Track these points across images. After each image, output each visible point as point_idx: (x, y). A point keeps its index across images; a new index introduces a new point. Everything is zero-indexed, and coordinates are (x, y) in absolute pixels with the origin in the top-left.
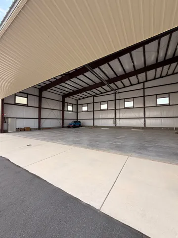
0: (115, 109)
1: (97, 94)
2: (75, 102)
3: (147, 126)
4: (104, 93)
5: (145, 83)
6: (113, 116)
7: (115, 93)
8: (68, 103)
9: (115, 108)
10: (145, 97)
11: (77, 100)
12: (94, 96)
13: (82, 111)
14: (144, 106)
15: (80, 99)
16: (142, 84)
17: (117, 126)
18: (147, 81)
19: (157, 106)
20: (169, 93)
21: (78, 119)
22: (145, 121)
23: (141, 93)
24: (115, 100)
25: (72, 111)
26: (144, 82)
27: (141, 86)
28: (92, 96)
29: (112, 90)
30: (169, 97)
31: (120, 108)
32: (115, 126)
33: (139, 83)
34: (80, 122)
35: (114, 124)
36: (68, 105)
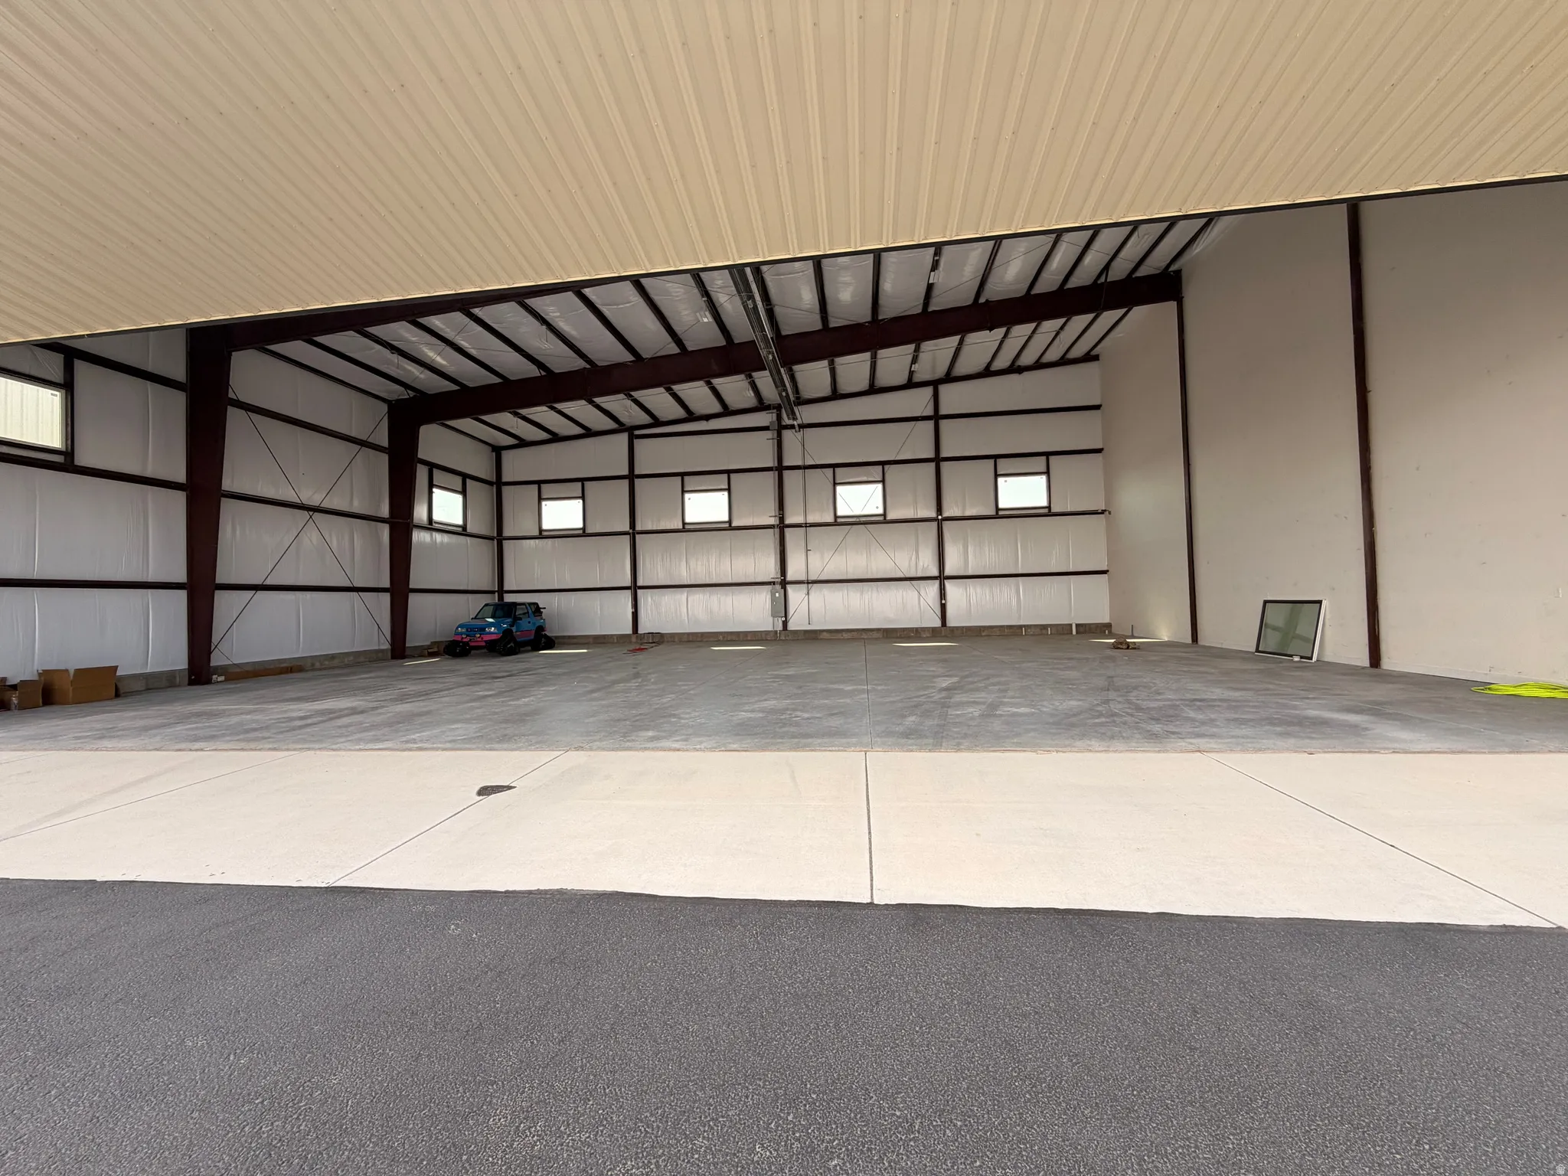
0: (782, 527)
1: (657, 422)
2: (478, 464)
3: (952, 622)
4: (708, 417)
5: (944, 389)
6: (768, 568)
7: (781, 428)
8: (432, 466)
9: (782, 519)
10: (945, 466)
11: (497, 450)
12: (632, 433)
13: (542, 535)
14: (939, 510)
15: (522, 443)
16: (928, 391)
17: (791, 626)
18: (949, 378)
19: (999, 514)
20: (1048, 454)
21: (501, 591)
22: (942, 594)
23: (918, 442)
24: (780, 469)
25: (462, 531)
26: (935, 384)
27: (918, 401)
28: (621, 427)
29: (761, 406)
30: (1047, 473)
31: (811, 519)
32: (780, 627)
33: (911, 384)
34: (537, 610)
35: (774, 615)
36: (431, 486)
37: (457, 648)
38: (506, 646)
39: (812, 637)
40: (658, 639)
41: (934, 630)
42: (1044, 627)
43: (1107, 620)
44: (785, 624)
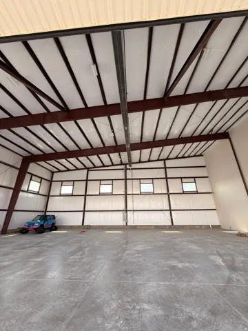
0: (126, 195)
1: (95, 167)
2: (47, 175)
3: (174, 224)
4: (108, 166)
5: (166, 161)
6: (122, 206)
7: (126, 169)
8: (32, 175)
9: (126, 192)
10: (168, 180)
11: (53, 173)
12: (88, 169)
13: (60, 195)
14: (168, 191)
15: (60, 171)
16: (163, 162)
18: (168, 159)
19: (184, 193)
20: (194, 178)
21: (46, 211)
22: (171, 215)
23: (161, 173)
24: (126, 179)
25: (38, 193)
26: (164, 160)
27: (161, 164)
28: (86, 168)
29: (122, 164)
30: (195, 182)
31: (134, 193)
32: (125, 224)
33: (158, 160)
34: (54, 217)
35: (124, 220)
36: (31, 180)
37: (24, 231)
38: (41, 230)
39: (134, 227)
40: (89, 227)
41: (170, 226)
42: (201, 226)
43: (218, 224)
44: (127, 223)
